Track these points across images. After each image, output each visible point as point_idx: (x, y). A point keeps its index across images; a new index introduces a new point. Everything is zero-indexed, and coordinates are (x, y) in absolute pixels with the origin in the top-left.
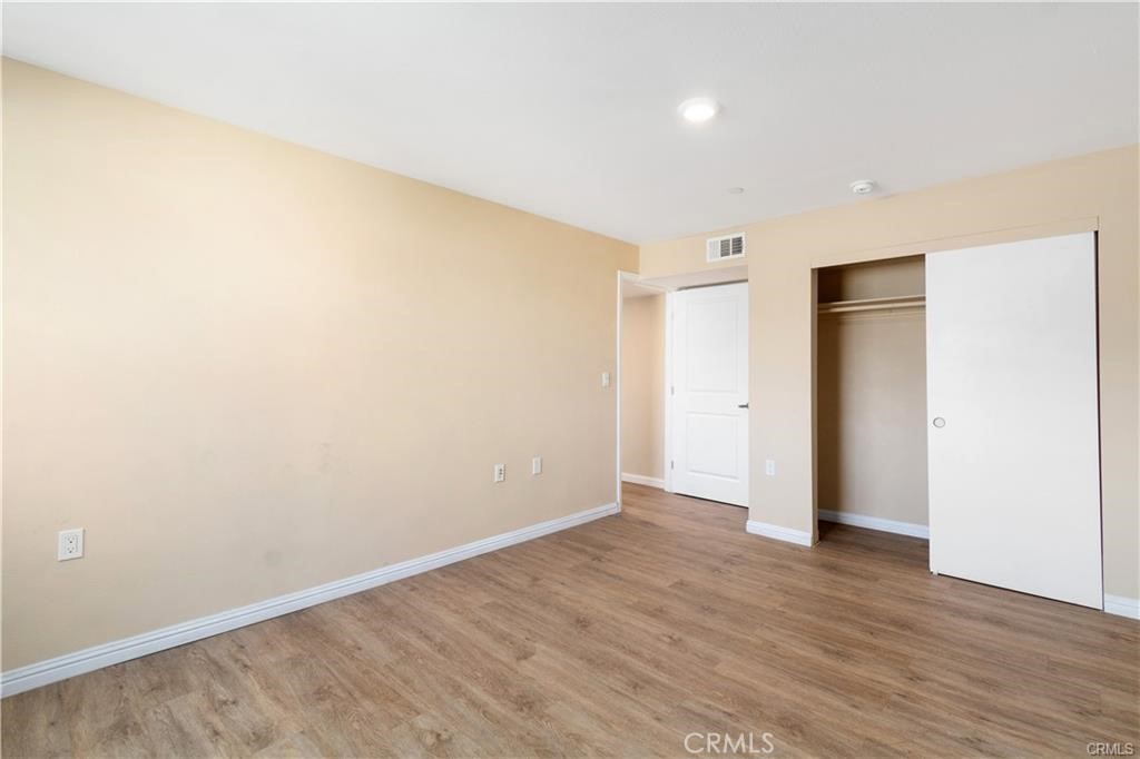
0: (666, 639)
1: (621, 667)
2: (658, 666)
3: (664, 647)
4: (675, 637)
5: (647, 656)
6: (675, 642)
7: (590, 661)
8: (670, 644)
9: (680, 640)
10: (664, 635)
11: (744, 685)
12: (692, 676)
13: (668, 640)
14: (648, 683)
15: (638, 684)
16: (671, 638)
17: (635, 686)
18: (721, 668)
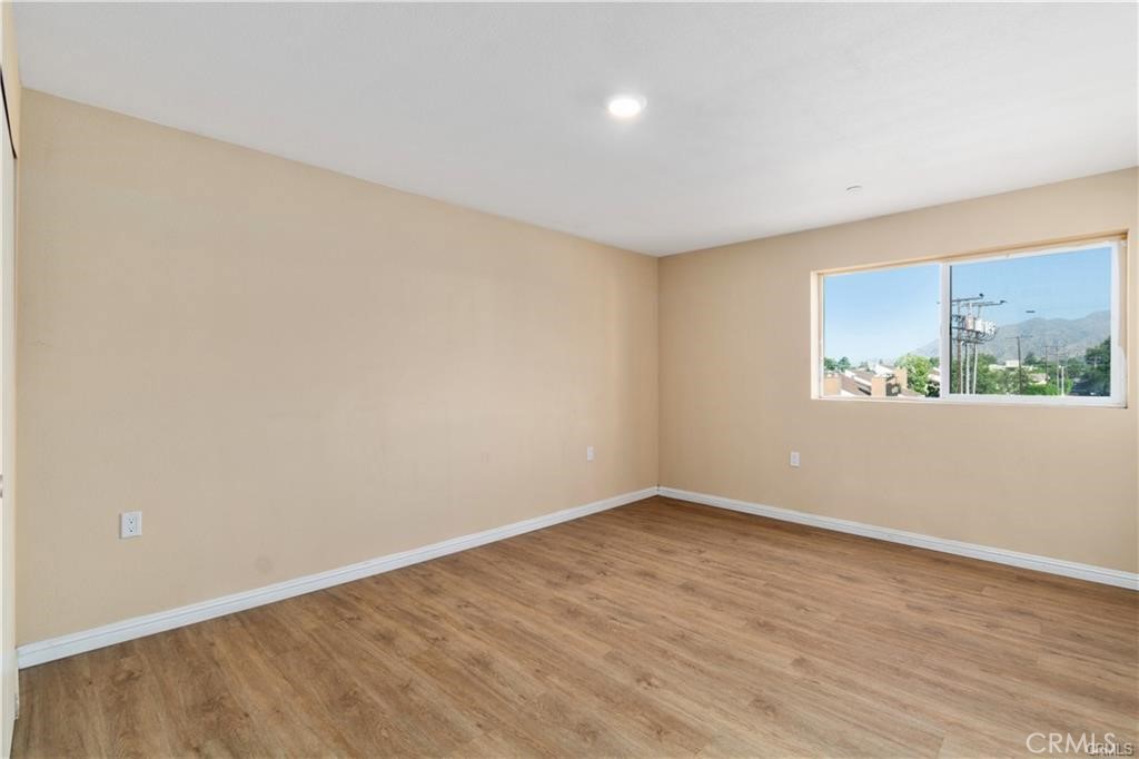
0: (657, 683)
1: (698, 652)
2: (664, 653)
3: (658, 672)
4: (644, 684)
5: (675, 662)
6: (644, 678)
7: (731, 657)
8: (650, 675)
9: (638, 681)
10: (656, 687)
11: (595, 638)
12: (634, 643)
13: (653, 680)
14: (674, 640)
15: (681, 638)
16: (649, 684)
17: (683, 637)
18: (605, 649)
